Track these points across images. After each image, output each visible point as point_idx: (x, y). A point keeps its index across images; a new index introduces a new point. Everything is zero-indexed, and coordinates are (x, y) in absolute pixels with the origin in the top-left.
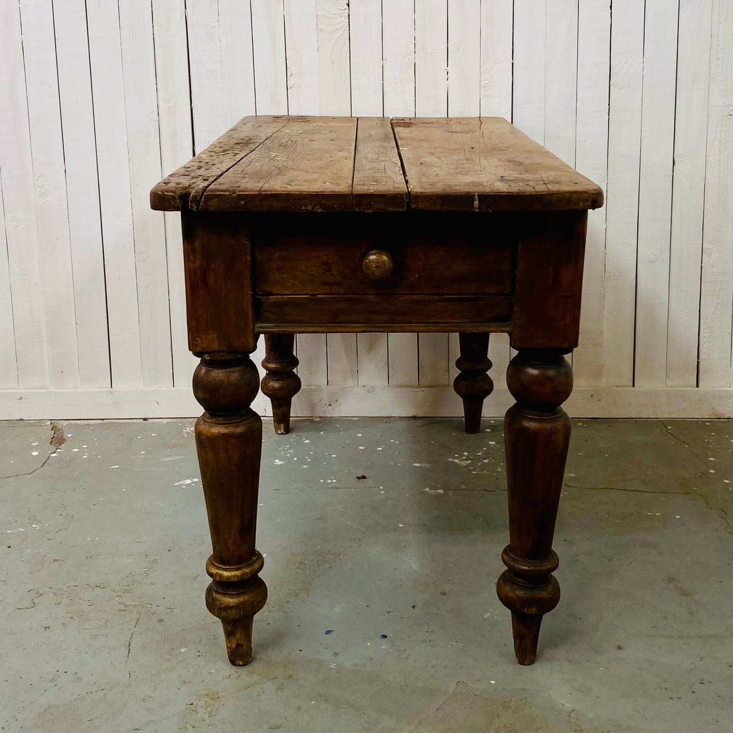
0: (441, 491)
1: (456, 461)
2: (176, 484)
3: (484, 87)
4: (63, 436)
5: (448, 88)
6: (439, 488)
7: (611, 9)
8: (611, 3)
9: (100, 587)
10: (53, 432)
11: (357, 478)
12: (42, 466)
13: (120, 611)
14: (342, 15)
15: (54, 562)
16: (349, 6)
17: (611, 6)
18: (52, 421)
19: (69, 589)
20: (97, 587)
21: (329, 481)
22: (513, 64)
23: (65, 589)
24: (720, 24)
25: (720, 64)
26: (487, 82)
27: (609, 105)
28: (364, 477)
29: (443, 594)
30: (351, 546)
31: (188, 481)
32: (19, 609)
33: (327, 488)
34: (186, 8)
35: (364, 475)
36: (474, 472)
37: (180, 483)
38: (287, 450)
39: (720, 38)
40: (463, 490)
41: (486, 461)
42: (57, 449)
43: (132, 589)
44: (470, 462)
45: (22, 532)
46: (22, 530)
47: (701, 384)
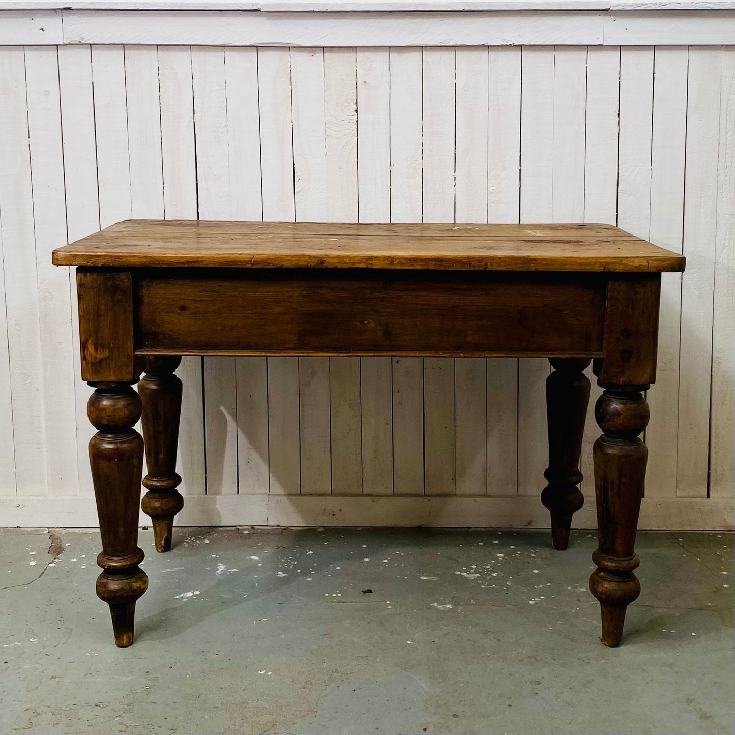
0: (449, 606)
1: (464, 574)
2: (177, 597)
3: (492, 193)
4: (61, 545)
5: (455, 194)
6: (448, 603)
7: (618, 117)
8: (619, 111)
9: (99, 706)
10: (51, 541)
11: (363, 591)
12: (40, 576)
13: (121, 732)
14: (351, 121)
15: (52, 679)
16: (357, 112)
17: (618, 114)
18: (50, 529)
19: (67, 709)
20: (96, 706)
21: (334, 595)
22: (520, 170)
23: (64, 708)
24: (727, 133)
25: (727, 172)
26: (494, 188)
27: (617, 212)
28: (370, 591)
29: (455, 716)
30: (358, 665)
31: (190, 594)
32: (16, 729)
33: (333, 602)
34: (194, 113)
35: (370, 589)
36: (483, 587)
37: (181, 596)
38: (291, 562)
39: (728, 146)
40: (472, 604)
41: (495, 575)
42: (55, 559)
43: (133, 709)
44: (478, 575)
45: (19, 646)
46: (19, 644)
47: (711, 495)
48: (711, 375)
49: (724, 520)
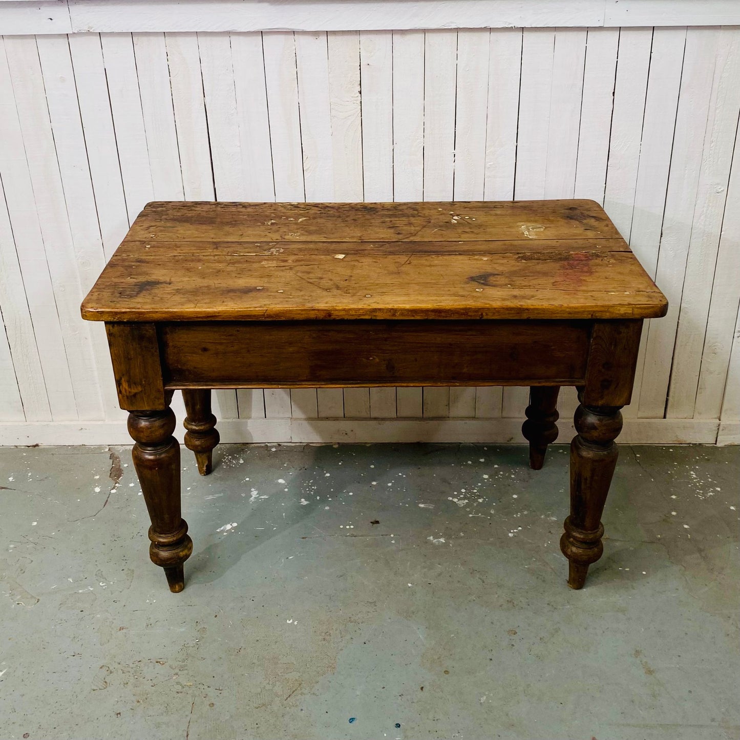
0: (442, 540)
1: (455, 500)
2: (218, 530)
3: (489, 168)
4: (120, 466)
5: (454, 169)
6: (441, 537)
7: (614, 95)
8: (614, 90)
9: (159, 662)
10: (112, 460)
11: (371, 522)
12: (104, 506)
13: (177, 692)
14: (355, 102)
15: (120, 630)
16: (361, 93)
17: (614, 93)
18: (110, 446)
19: (135, 665)
20: (157, 662)
21: (348, 527)
22: (517, 147)
23: (131, 665)
24: (716, 109)
25: (713, 146)
26: (492, 163)
27: (605, 184)
28: (377, 522)
29: (446, 672)
30: (368, 612)
31: (229, 527)
32: (94, 690)
33: (347, 536)
34: (204, 97)
35: (377, 520)
36: (471, 515)
37: (222, 529)
38: (311, 486)
39: (715, 122)
40: (462, 537)
41: (480, 500)
42: (116, 483)
43: (186, 665)
44: (467, 501)
45: (92, 592)
46: (91, 589)
47: (667, 416)
48: (678, 322)
49: (676, 436)
